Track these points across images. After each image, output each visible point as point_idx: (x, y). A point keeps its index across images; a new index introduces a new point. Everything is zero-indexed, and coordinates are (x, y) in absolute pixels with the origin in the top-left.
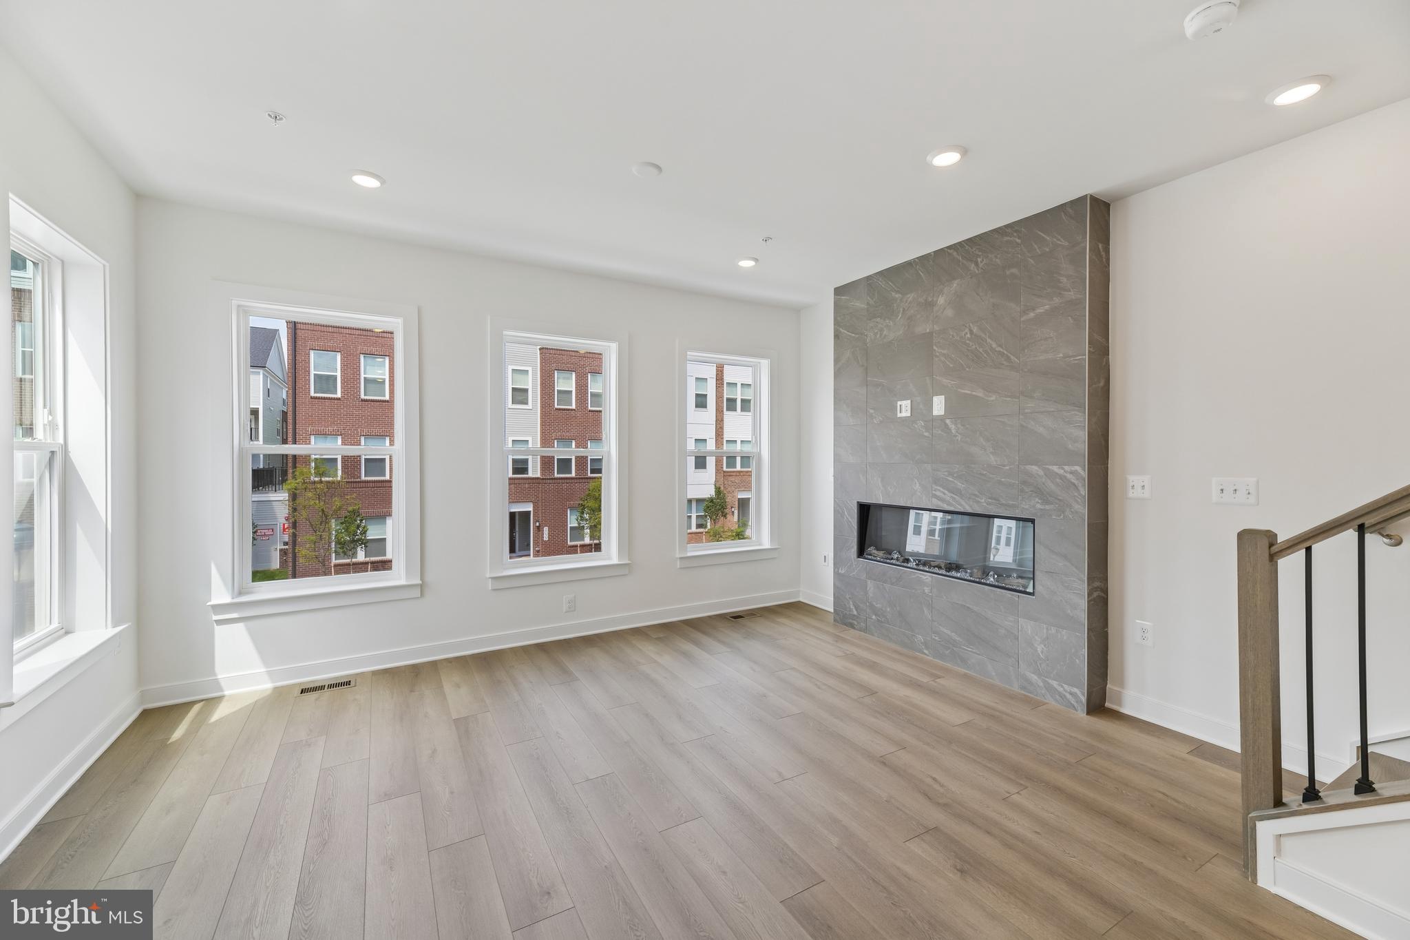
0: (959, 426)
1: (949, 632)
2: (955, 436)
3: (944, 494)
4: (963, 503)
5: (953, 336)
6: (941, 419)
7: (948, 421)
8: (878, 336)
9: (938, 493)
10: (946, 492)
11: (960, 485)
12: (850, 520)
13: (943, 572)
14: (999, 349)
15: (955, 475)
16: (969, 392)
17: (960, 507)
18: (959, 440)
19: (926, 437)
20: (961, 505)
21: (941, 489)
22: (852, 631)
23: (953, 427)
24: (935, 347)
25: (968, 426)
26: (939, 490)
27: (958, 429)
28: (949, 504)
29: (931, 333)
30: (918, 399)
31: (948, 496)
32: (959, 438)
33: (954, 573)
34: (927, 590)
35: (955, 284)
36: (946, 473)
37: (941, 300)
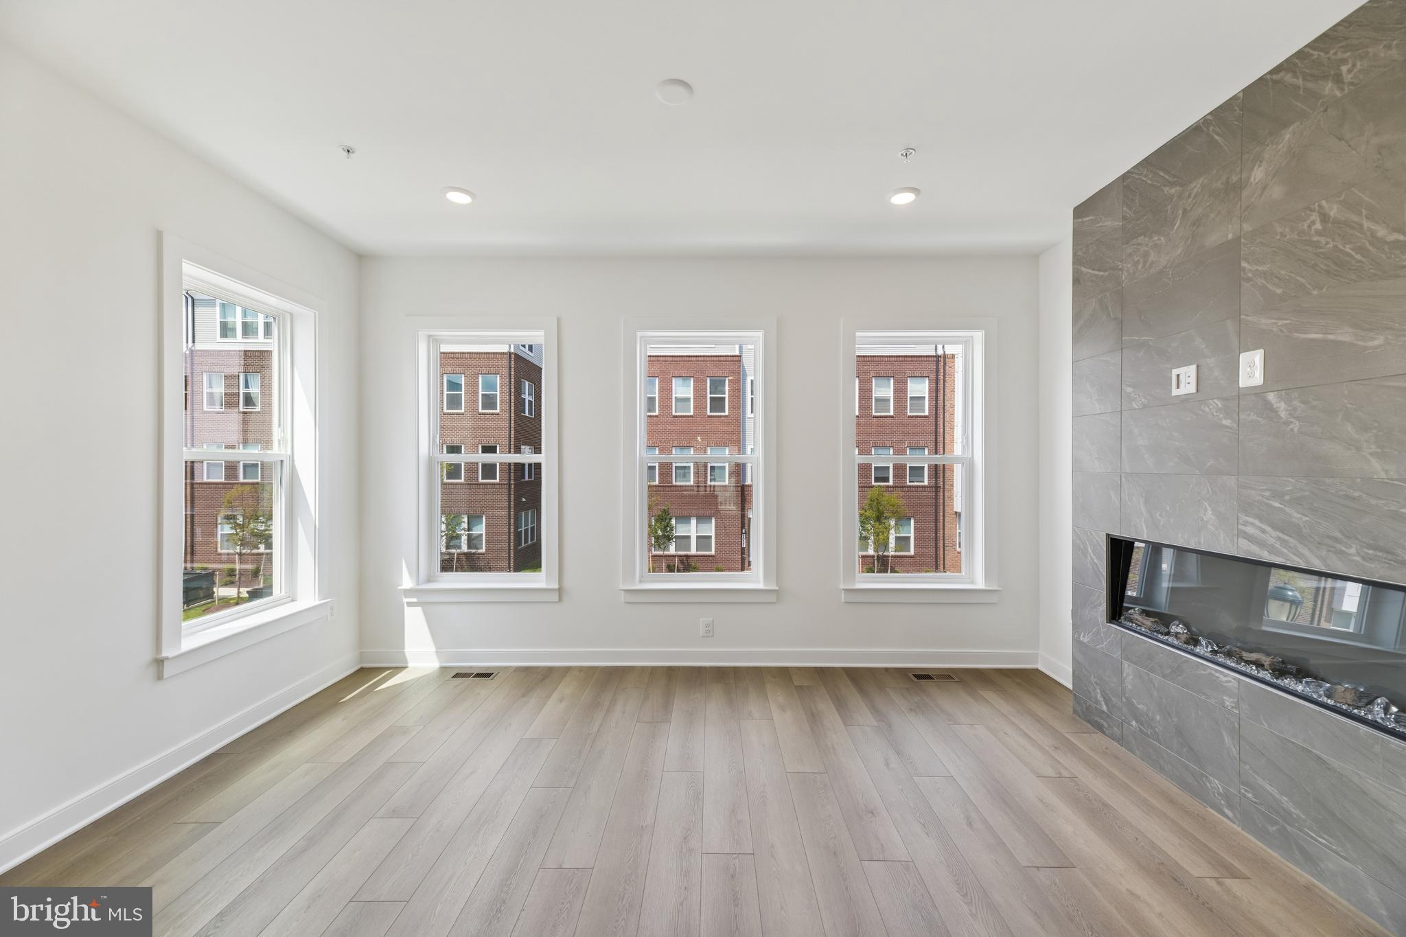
0: (1296, 403)
1: (1275, 792)
2: (1287, 423)
3: (1264, 531)
4: (1306, 552)
5: (1283, 235)
6: (1257, 393)
7: (1271, 397)
8: (1140, 267)
9: (1250, 530)
10: (1268, 529)
11: (1296, 516)
12: (1096, 561)
13: (1267, 676)
15: (1287, 498)
16: (1320, 336)
17: (1296, 559)
18: (1296, 430)
19: (1227, 427)
20: (1300, 555)
21: (1257, 523)
22: (1098, 738)
23: (1282, 407)
24: (1244, 264)
25: (1315, 403)
26: (1253, 524)
27: (1295, 409)
28: (1272, 550)
29: (1237, 240)
30: (1211, 361)
31: (1271, 536)
32: (1296, 426)
33: (1287, 682)
34: (1228, 702)
35: (1287, 136)
36: (1267, 494)
37: (1258, 174)
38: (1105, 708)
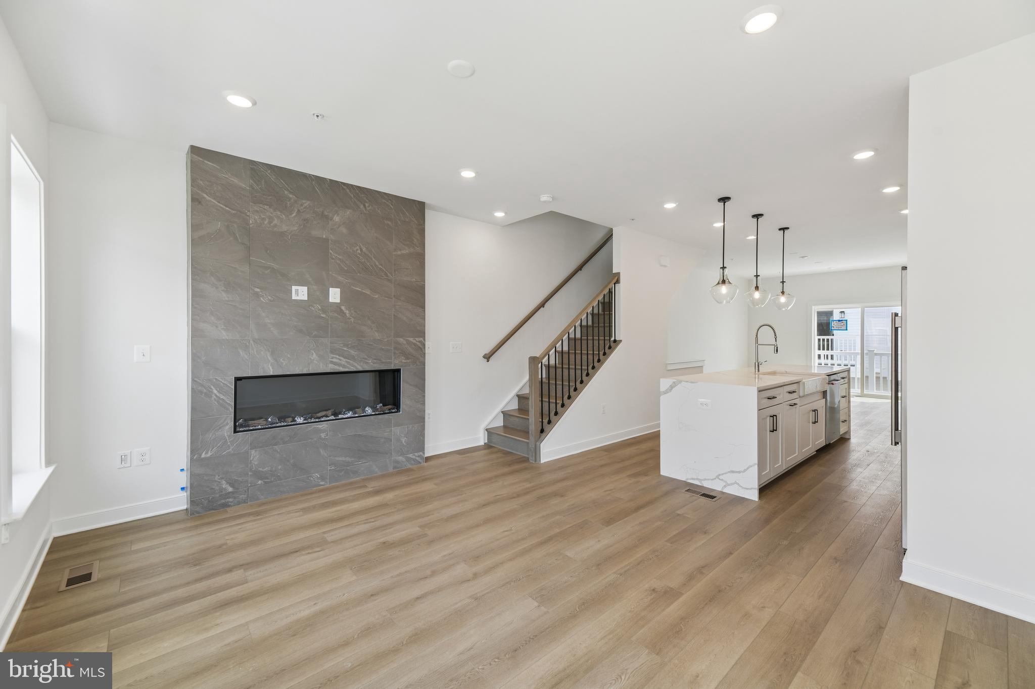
0: (353, 312)
1: (343, 459)
2: (349, 319)
3: (340, 360)
4: (356, 365)
5: (347, 248)
6: (337, 305)
7: (343, 308)
8: (266, 222)
9: (334, 360)
10: (342, 358)
11: (353, 352)
12: (222, 397)
13: (333, 417)
14: (380, 266)
15: (349, 346)
16: (360, 290)
17: (352, 368)
19: (323, 317)
20: (354, 366)
21: (337, 357)
23: (347, 312)
24: (331, 251)
25: (358, 312)
26: (336, 358)
27: (352, 314)
28: (344, 366)
29: (327, 240)
30: (315, 287)
31: (343, 361)
32: (352, 320)
33: (340, 416)
35: (348, 212)
36: (342, 345)
37: (337, 219)
38: (230, 489)
